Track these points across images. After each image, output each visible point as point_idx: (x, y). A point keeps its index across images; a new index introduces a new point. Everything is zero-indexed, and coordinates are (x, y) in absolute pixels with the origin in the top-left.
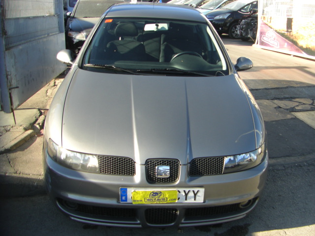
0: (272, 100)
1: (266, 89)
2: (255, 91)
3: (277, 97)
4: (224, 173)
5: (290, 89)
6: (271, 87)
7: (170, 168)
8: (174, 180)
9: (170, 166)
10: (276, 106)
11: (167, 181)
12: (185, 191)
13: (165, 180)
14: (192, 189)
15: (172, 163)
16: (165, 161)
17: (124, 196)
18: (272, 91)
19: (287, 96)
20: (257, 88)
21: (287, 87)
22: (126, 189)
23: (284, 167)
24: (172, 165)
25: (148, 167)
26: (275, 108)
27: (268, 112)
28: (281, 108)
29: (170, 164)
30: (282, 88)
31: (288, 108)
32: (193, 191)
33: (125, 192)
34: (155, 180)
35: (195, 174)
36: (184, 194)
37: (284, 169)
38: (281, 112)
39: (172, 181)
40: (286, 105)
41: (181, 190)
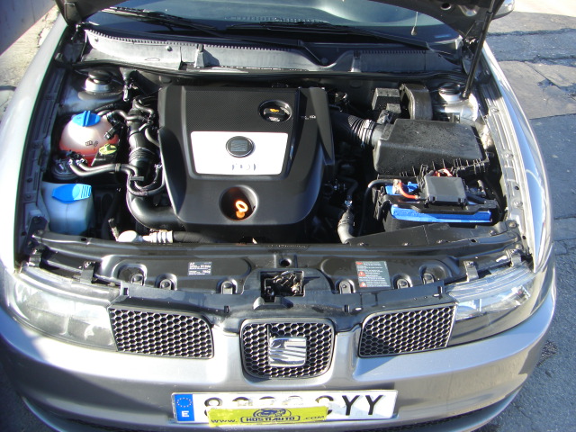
0: (532, 61)
1: (518, 34)
2: (494, 38)
3: (542, 54)
4: (448, 346)
5: (569, 35)
6: (528, 30)
7: (308, 343)
8: (318, 371)
9: (308, 337)
10: (541, 79)
11: (299, 374)
12: (345, 398)
13: (293, 372)
14: (363, 394)
15: (313, 329)
16: (294, 326)
17: (186, 409)
18: (532, 39)
19: (563, 53)
20: (498, 31)
21: (563, 31)
22: (191, 397)
23: (565, 245)
24: (313, 334)
25: (248, 340)
26: (541, 84)
27: (526, 94)
28: (553, 84)
29: (307, 332)
30: (551, 33)
31: (567, 85)
32: (368, 398)
33: (187, 403)
34: (268, 371)
35: (374, 353)
36: (343, 404)
37: (565, 251)
38: (554, 95)
39: (312, 373)
40: (563, 78)
41: (338, 395)
